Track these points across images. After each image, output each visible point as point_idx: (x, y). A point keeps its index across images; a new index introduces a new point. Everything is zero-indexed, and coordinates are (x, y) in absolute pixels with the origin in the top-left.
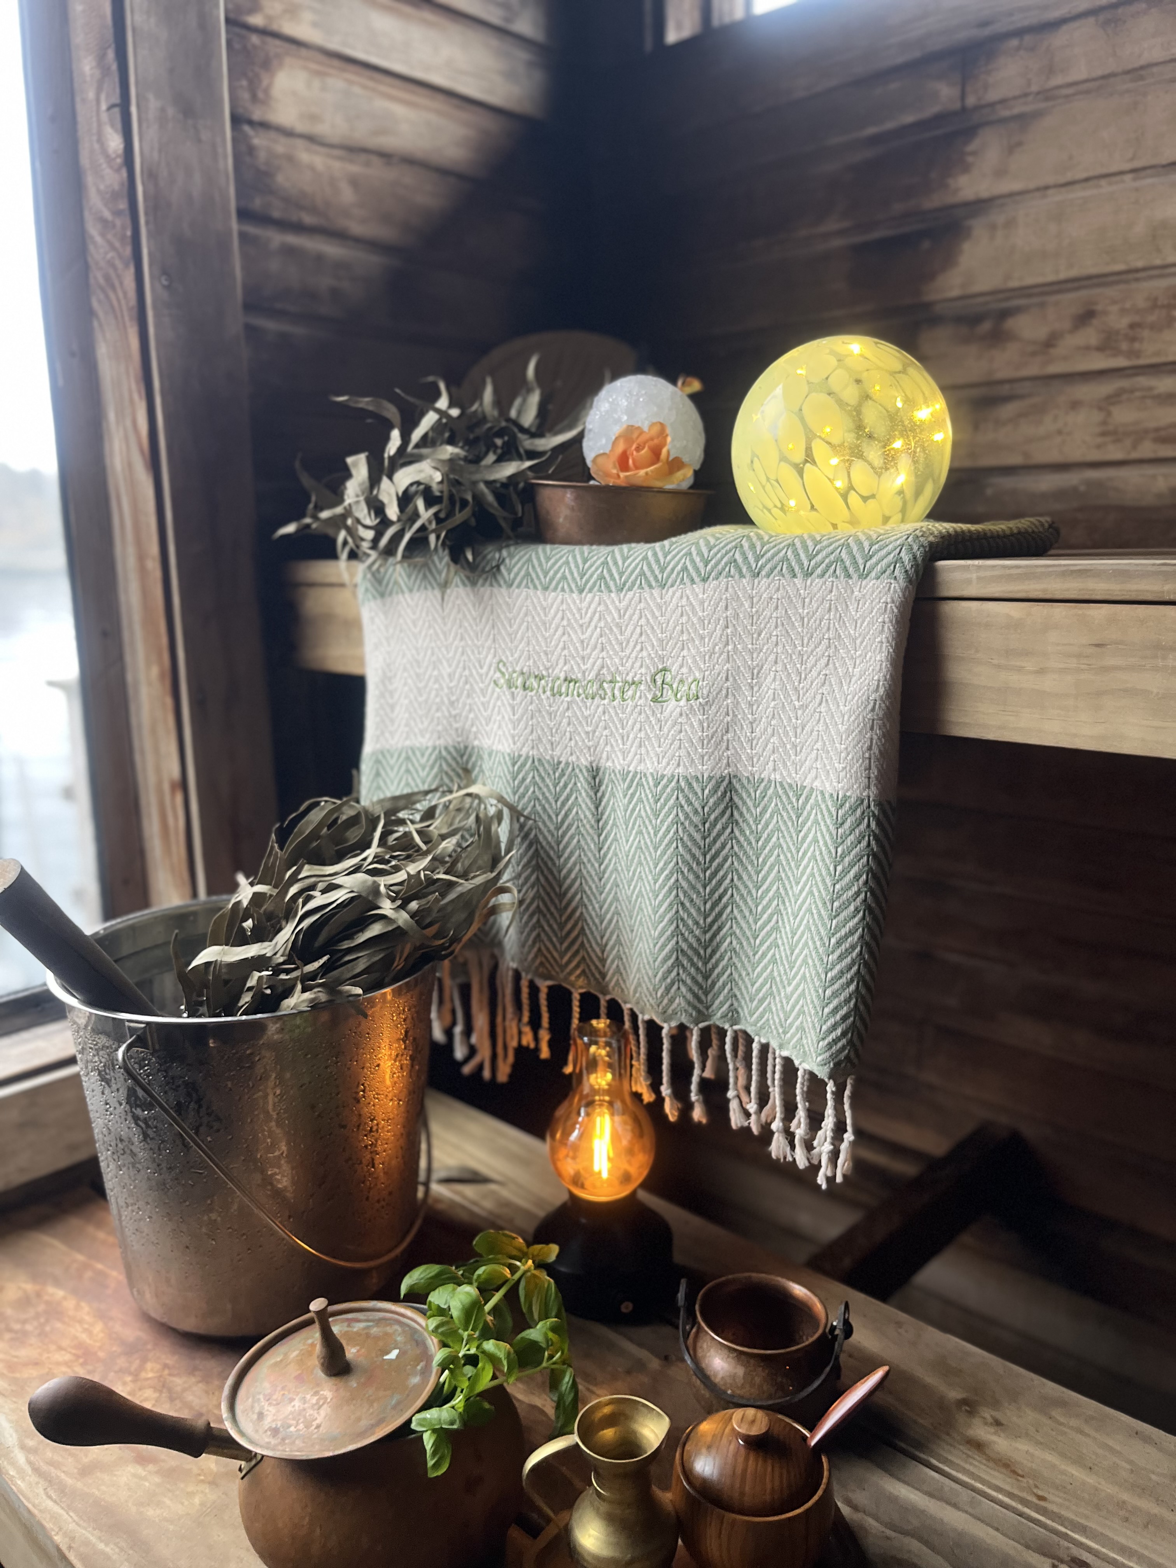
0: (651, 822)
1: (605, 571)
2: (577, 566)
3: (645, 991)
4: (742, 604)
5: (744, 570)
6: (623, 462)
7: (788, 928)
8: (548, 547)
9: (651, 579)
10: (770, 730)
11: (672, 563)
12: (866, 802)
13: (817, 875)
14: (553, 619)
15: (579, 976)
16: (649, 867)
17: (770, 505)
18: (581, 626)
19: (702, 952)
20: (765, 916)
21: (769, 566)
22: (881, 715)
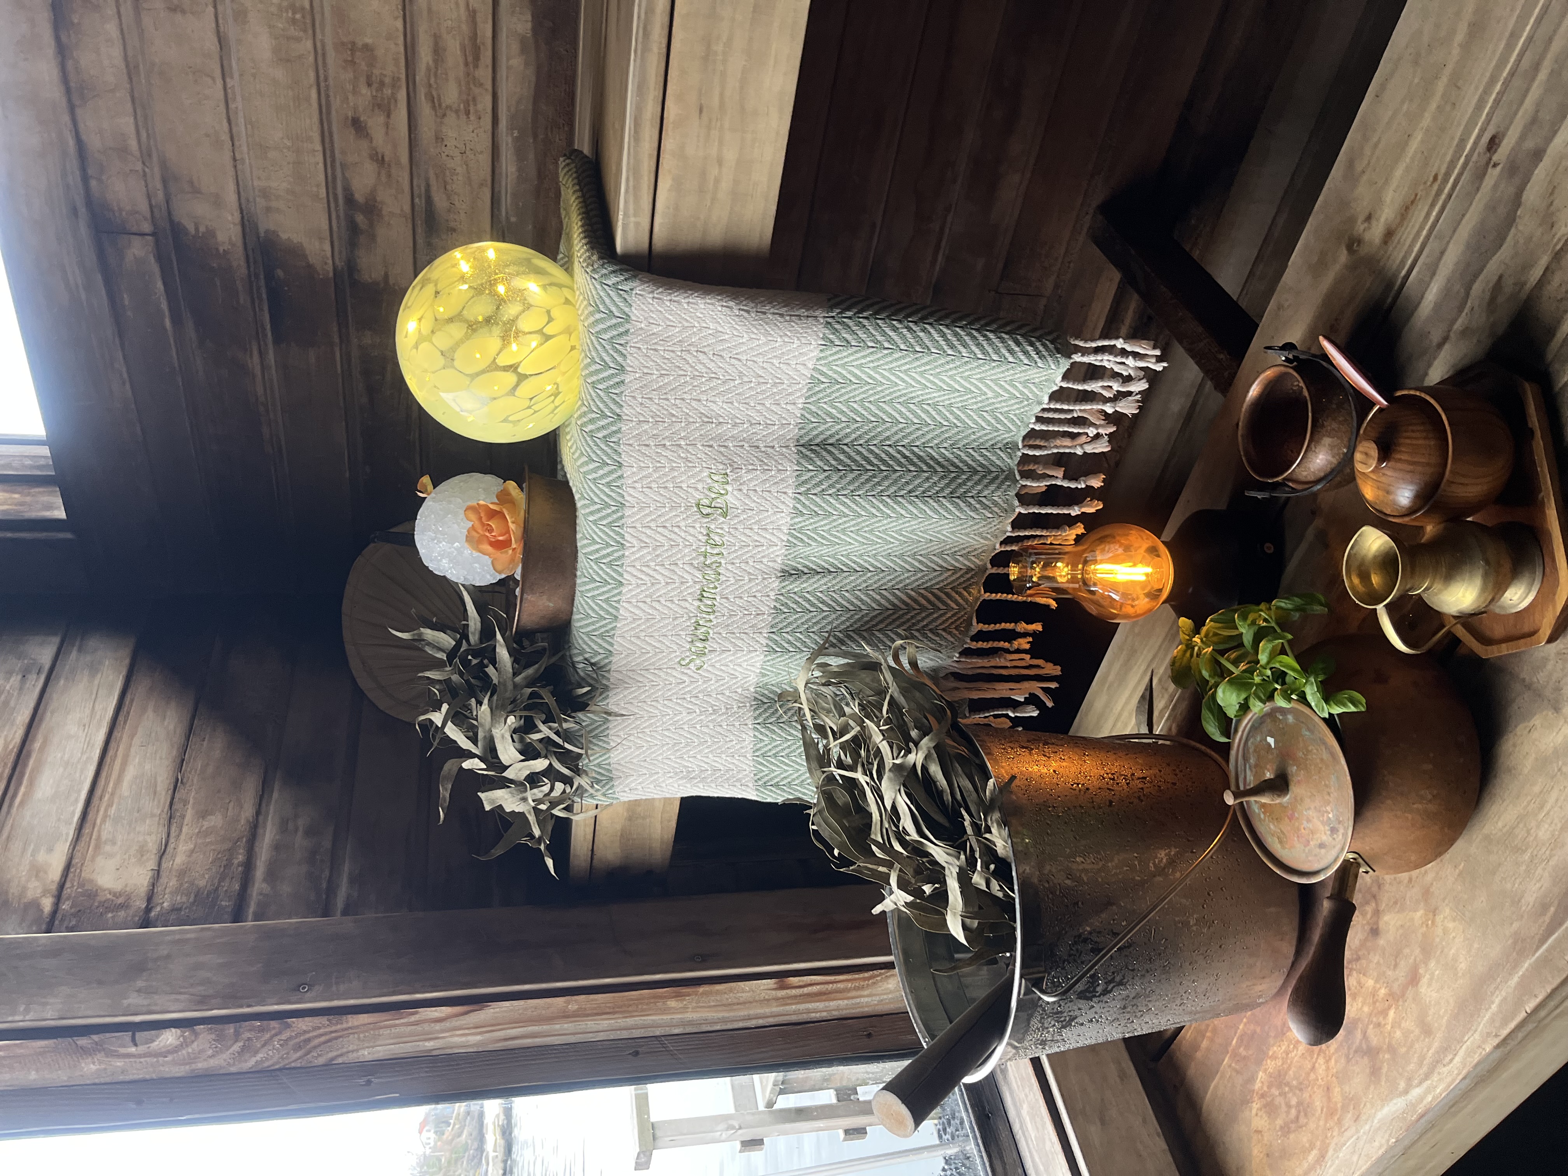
0: (835, 520)
1: (604, 561)
2: (598, 588)
3: (986, 529)
4: (645, 431)
5: (614, 428)
6: (500, 545)
7: (935, 395)
8: (575, 617)
9: (615, 516)
10: (758, 407)
11: (602, 496)
12: (829, 320)
13: (891, 366)
14: (644, 611)
15: (969, 593)
16: (875, 523)
17: (552, 406)
18: (653, 584)
19: (953, 475)
20: (923, 416)
21: (612, 406)
22: (753, 305)
